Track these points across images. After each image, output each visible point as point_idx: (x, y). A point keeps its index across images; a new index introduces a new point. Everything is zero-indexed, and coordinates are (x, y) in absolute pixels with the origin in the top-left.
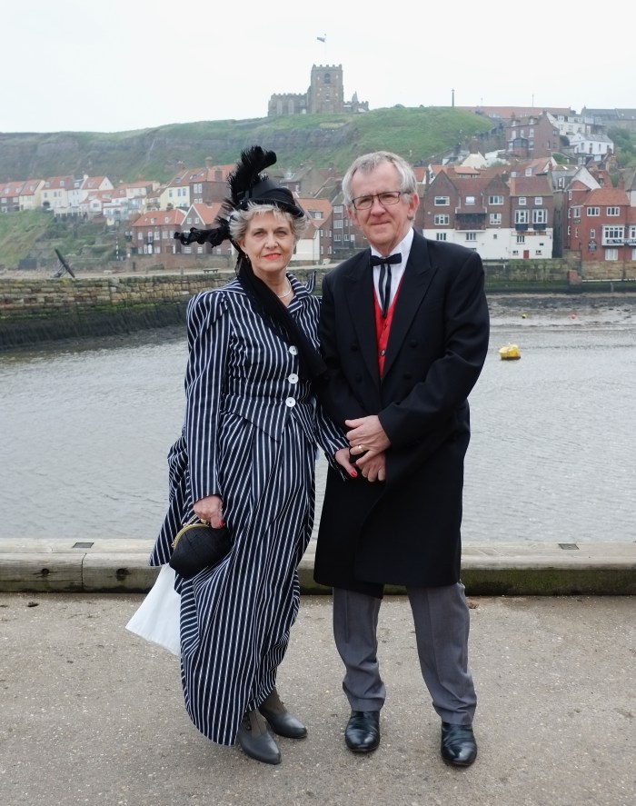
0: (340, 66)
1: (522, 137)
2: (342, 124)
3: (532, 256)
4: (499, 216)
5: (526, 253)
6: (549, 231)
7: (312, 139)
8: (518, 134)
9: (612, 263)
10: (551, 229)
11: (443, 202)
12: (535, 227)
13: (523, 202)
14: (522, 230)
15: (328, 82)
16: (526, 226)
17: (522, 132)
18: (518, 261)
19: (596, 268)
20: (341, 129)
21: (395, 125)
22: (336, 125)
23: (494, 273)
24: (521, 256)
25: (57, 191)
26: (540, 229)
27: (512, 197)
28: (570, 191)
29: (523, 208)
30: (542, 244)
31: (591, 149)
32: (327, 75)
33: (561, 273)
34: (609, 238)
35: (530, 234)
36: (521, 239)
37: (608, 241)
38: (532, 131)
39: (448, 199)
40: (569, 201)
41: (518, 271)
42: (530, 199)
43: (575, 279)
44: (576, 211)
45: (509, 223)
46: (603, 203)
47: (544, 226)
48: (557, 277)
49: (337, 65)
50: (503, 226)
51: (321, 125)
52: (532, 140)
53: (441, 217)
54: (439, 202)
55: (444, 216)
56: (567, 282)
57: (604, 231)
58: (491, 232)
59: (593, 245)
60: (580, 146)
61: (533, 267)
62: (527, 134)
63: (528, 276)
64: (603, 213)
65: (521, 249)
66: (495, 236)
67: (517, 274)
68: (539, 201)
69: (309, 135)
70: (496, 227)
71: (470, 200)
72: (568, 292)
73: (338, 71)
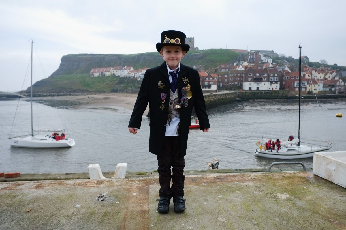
0: (194, 38)
1: (252, 57)
2: (199, 53)
3: (274, 89)
4: (266, 79)
5: (273, 89)
6: (279, 83)
7: (190, 57)
8: (251, 57)
9: (297, 91)
10: (279, 82)
11: (251, 75)
12: (275, 82)
13: (272, 75)
14: (271, 83)
15: (190, 42)
16: (273, 82)
17: (252, 56)
18: (270, 90)
19: (293, 92)
20: (199, 55)
21: (216, 54)
22: (197, 54)
23: (268, 94)
24: (271, 89)
25: (117, 70)
26: (276, 82)
27: (269, 74)
28: (284, 72)
29: (272, 77)
30: (277, 86)
31: (267, 61)
32: (190, 40)
33: (285, 93)
34: (297, 85)
35: (274, 83)
36: (271, 85)
37: (296, 86)
38: (255, 56)
39: (252, 74)
40: (284, 75)
41: (274, 93)
42: (274, 74)
43: (289, 95)
44: (286, 78)
45: (268, 80)
46: (295, 76)
47: (277, 82)
48: (284, 95)
49: (193, 37)
50: (267, 81)
51: (192, 53)
52: (255, 58)
53: (250, 79)
54: (249, 75)
55: (251, 79)
56: (287, 96)
57: (295, 83)
58: (263, 83)
59: (292, 87)
60: (264, 60)
61: (278, 92)
62: (253, 57)
63: (277, 95)
64: (295, 78)
65: (271, 87)
66: (264, 84)
67: (274, 94)
68: (276, 75)
69: (189, 56)
70: (265, 82)
71: (258, 74)
72: (288, 99)
73: (193, 39)
